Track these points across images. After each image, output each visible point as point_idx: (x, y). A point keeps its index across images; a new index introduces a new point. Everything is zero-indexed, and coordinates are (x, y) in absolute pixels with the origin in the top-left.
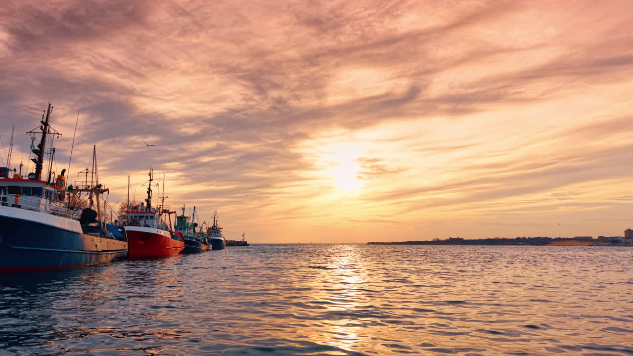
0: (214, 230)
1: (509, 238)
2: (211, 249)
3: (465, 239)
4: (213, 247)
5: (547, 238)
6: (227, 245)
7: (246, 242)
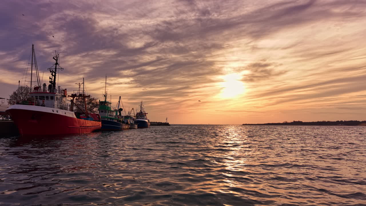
0: (141, 114)
1: (332, 121)
2: (136, 127)
3: (303, 122)
4: (138, 126)
5: (356, 121)
6: (151, 125)
7: (168, 123)
